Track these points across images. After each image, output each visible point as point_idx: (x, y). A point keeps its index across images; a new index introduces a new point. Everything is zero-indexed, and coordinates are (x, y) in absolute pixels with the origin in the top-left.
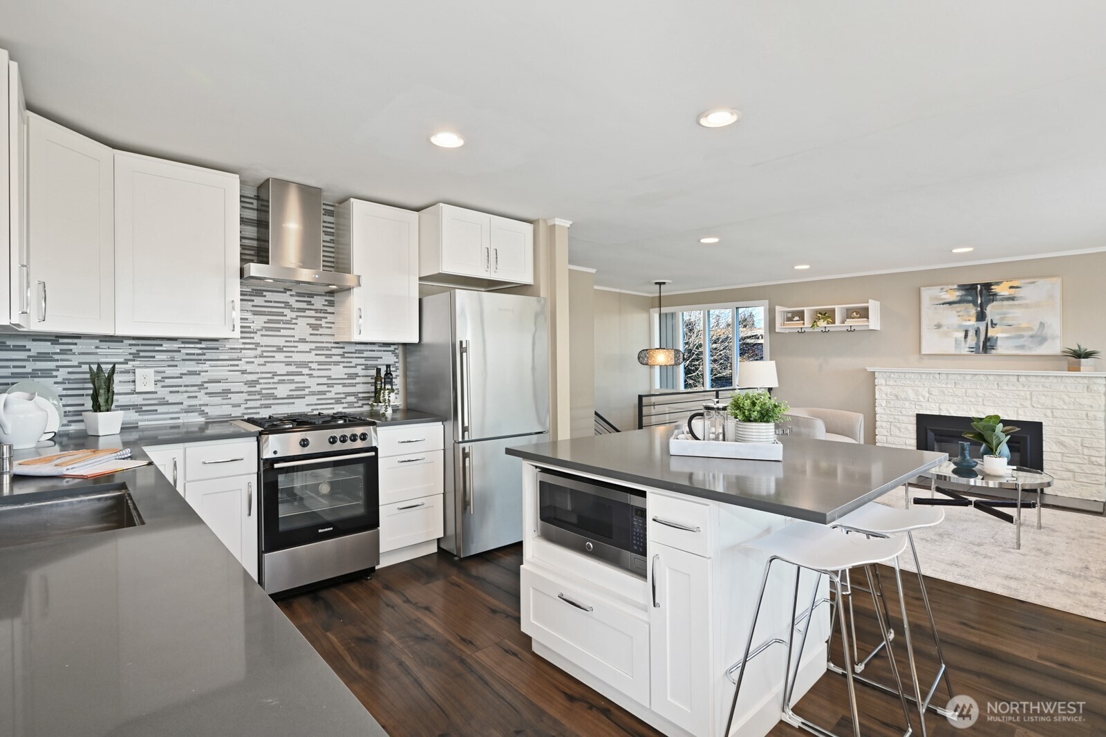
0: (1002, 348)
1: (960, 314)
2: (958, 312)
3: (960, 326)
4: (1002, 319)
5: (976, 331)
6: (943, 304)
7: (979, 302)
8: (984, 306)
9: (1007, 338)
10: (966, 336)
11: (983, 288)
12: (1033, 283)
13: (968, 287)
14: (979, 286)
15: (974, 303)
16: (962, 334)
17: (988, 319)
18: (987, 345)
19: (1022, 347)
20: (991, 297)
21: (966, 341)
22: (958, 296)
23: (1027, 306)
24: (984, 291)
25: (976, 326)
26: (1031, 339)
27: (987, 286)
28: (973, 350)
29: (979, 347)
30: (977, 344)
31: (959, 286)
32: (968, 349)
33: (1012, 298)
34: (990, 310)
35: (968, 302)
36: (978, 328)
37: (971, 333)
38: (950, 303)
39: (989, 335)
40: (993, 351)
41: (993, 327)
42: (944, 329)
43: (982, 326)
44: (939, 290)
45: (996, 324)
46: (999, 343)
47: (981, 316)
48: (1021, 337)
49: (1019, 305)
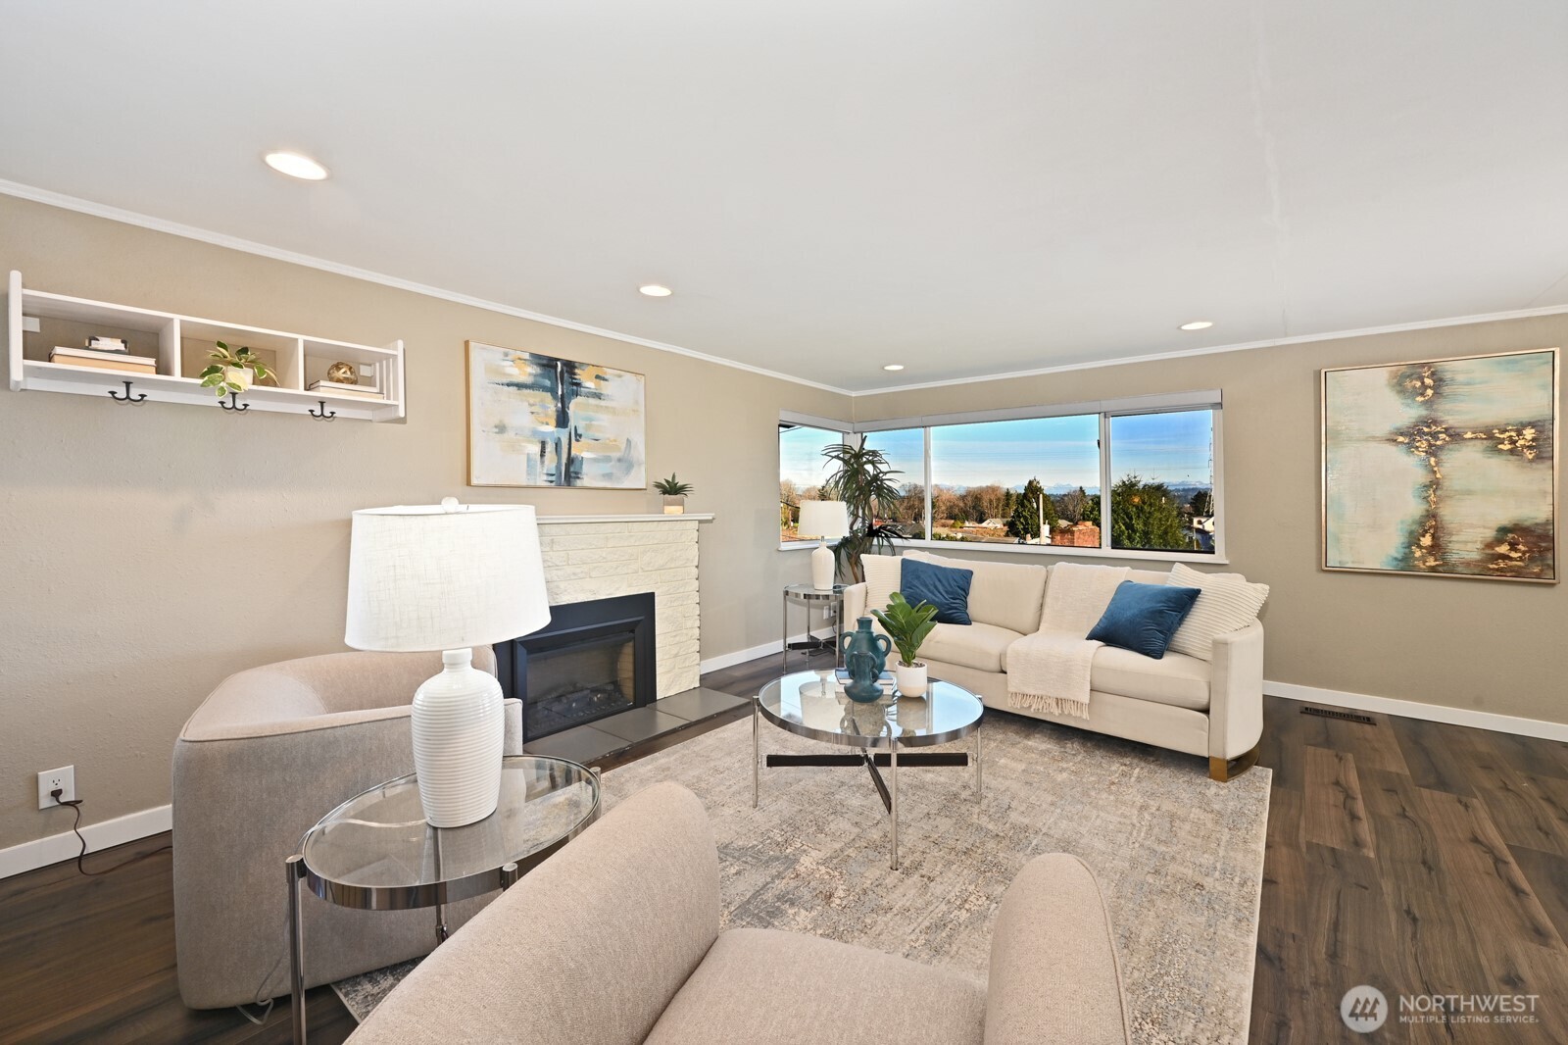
0: (589, 476)
1: (533, 409)
2: (531, 405)
3: (535, 433)
4: (588, 427)
5: (556, 444)
6: (508, 385)
7: (560, 393)
8: (566, 400)
9: (595, 460)
10: (543, 453)
11: (565, 368)
12: (620, 376)
13: (545, 362)
14: (559, 364)
15: (553, 391)
16: (536, 449)
17: (572, 423)
18: (569, 474)
19: (608, 476)
20: (575, 388)
21: (542, 462)
22: (530, 374)
23: (613, 411)
24: (566, 375)
25: (556, 435)
26: (618, 464)
27: (570, 366)
28: (553, 478)
29: (561, 473)
30: (558, 467)
31: (532, 355)
32: (545, 478)
33: (598, 396)
34: (575, 407)
35: (545, 389)
36: (559, 439)
37: (550, 448)
38: (520, 386)
39: (573, 453)
40: (579, 483)
41: (577, 440)
42: (510, 435)
43: (563, 434)
44: (502, 357)
45: (580, 436)
46: (586, 468)
47: (562, 420)
48: (608, 459)
49: (607, 407)
